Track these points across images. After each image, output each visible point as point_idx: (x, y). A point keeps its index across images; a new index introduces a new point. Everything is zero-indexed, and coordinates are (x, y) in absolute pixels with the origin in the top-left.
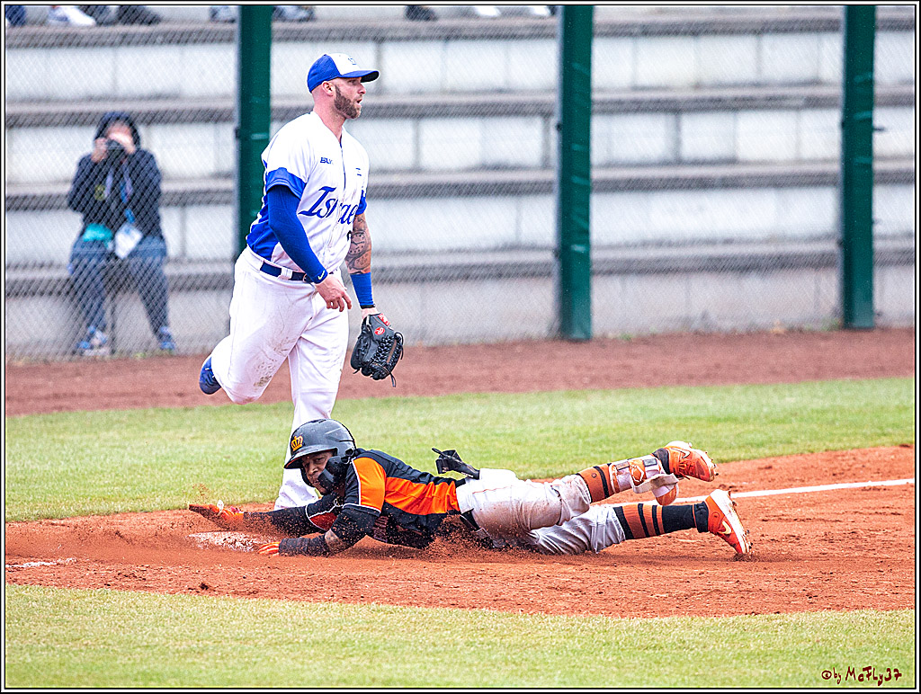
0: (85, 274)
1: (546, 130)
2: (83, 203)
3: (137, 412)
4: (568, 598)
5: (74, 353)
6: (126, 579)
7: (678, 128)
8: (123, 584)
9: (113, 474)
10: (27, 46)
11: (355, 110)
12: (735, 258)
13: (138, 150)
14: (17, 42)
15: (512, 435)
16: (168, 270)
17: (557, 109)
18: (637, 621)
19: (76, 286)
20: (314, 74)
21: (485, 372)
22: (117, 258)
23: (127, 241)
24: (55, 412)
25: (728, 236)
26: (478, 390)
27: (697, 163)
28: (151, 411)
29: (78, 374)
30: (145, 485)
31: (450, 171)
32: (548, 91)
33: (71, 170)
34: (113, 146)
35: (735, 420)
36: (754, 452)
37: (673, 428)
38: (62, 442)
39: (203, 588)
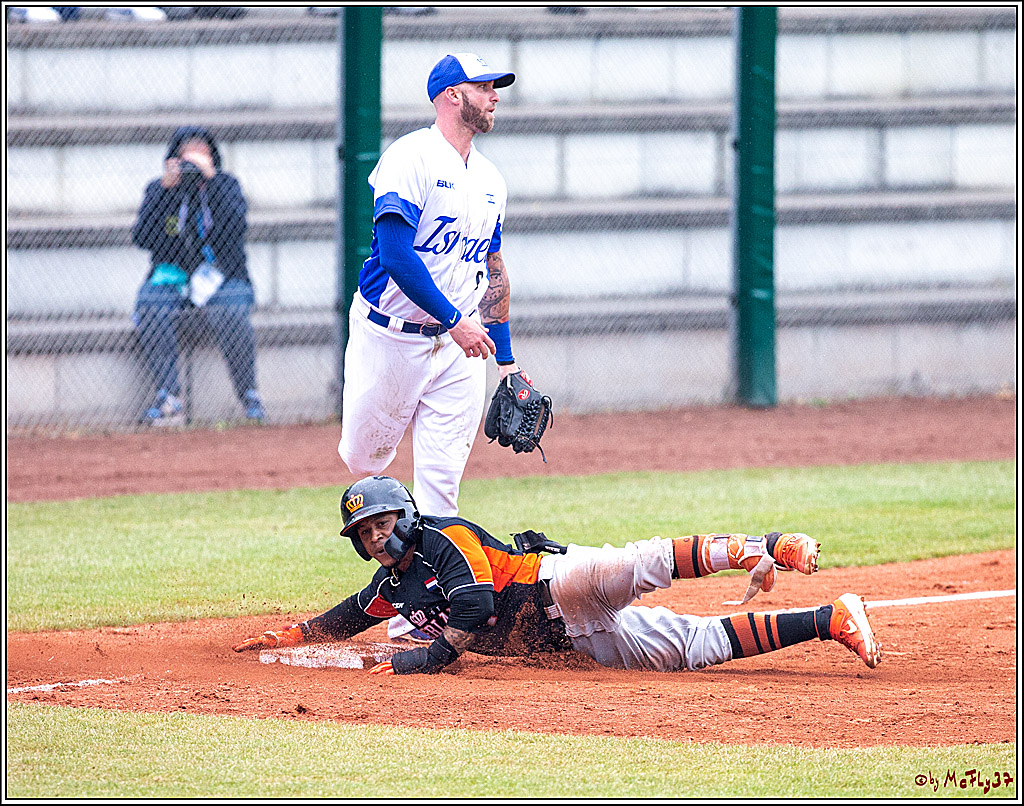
0: (154, 325)
1: (720, 149)
2: (151, 238)
3: (218, 495)
4: (748, 724)
5: (140, 422)
6: (206, 700)
7: (882, 146)
8: (202, 706)
9: (189, 571)
10: (82, 45)
11: (487, 122)
12: (952, 306)
13: (219, 173)
14: (70, 40)
15: (678, 524)
16: (257, 321)
17: (734, 123)
18: (833, 752)
19: (143, 341)
20: (435, 79)
21: (647, 447)
22: (193, 305)
23: (205, 285)
24: (117, 495)
25: (943, 279)
26: (637, 469)
27: (905, 189)
28: (235, 494)
29: (146, 448)
30: (229, 585)
31: (601, 199)
32: (722, 100)
33: (136, 197)
34: (188, 168)
35: (954, 505)
36: (976, 544)
37: (877, 515)
38: (127, 532)
39: (300, 712)
